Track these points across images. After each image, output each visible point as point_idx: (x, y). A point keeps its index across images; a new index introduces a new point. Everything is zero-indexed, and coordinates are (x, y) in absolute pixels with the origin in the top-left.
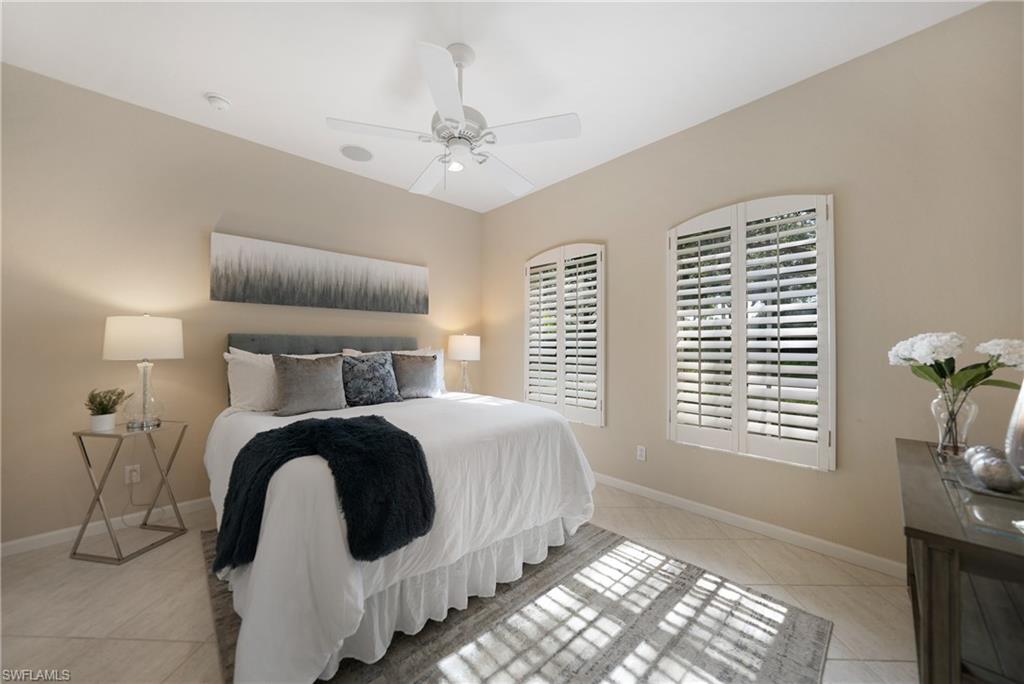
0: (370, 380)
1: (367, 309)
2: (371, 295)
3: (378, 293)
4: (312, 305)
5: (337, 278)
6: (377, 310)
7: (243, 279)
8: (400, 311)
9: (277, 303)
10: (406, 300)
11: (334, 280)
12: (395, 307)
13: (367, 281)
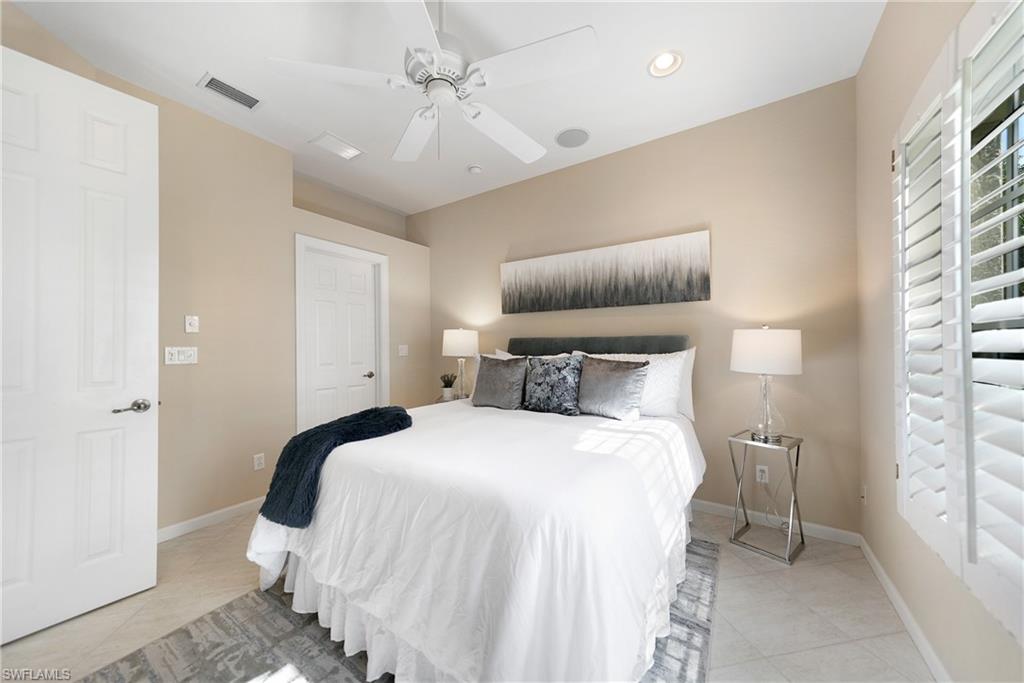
0: (540, 384)
1: (618, 305)
2: (621, 287)
3: (631, 283)
4: (565, 309)
5: (586, 277)
6: (631, 304)
7: (517, 295)
8: (662, 302)
9: (539, 311)
10: (670, 286)
11: (583, 280)
12: (655, 298)
13: (617, 274)
